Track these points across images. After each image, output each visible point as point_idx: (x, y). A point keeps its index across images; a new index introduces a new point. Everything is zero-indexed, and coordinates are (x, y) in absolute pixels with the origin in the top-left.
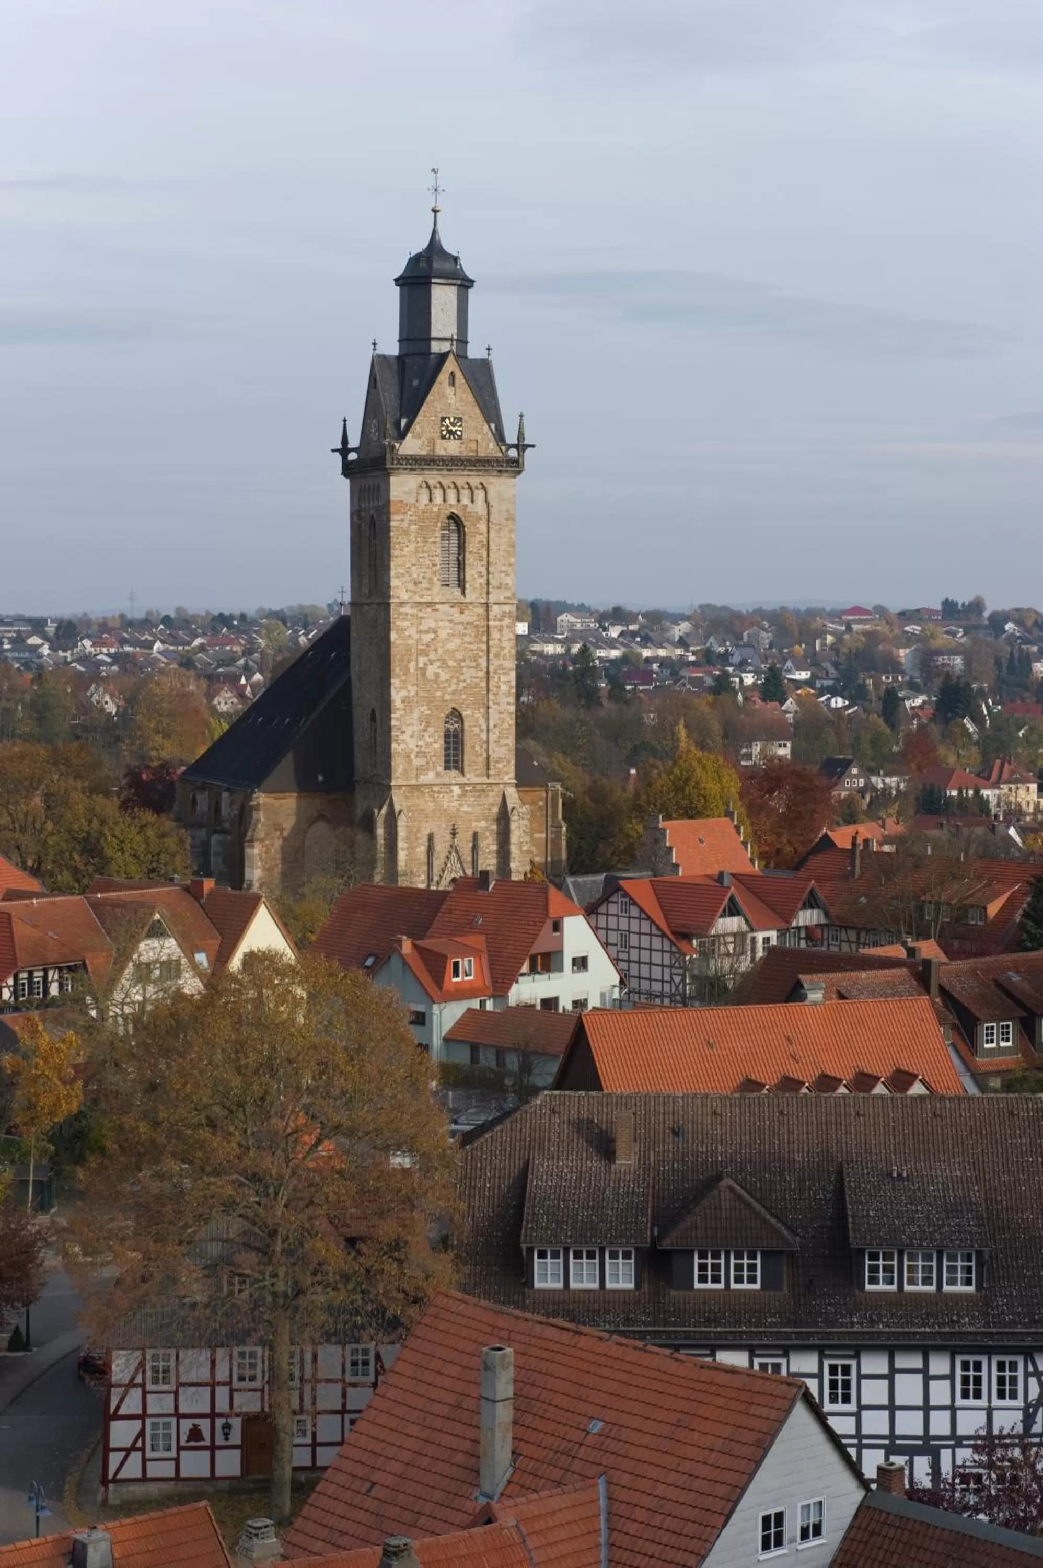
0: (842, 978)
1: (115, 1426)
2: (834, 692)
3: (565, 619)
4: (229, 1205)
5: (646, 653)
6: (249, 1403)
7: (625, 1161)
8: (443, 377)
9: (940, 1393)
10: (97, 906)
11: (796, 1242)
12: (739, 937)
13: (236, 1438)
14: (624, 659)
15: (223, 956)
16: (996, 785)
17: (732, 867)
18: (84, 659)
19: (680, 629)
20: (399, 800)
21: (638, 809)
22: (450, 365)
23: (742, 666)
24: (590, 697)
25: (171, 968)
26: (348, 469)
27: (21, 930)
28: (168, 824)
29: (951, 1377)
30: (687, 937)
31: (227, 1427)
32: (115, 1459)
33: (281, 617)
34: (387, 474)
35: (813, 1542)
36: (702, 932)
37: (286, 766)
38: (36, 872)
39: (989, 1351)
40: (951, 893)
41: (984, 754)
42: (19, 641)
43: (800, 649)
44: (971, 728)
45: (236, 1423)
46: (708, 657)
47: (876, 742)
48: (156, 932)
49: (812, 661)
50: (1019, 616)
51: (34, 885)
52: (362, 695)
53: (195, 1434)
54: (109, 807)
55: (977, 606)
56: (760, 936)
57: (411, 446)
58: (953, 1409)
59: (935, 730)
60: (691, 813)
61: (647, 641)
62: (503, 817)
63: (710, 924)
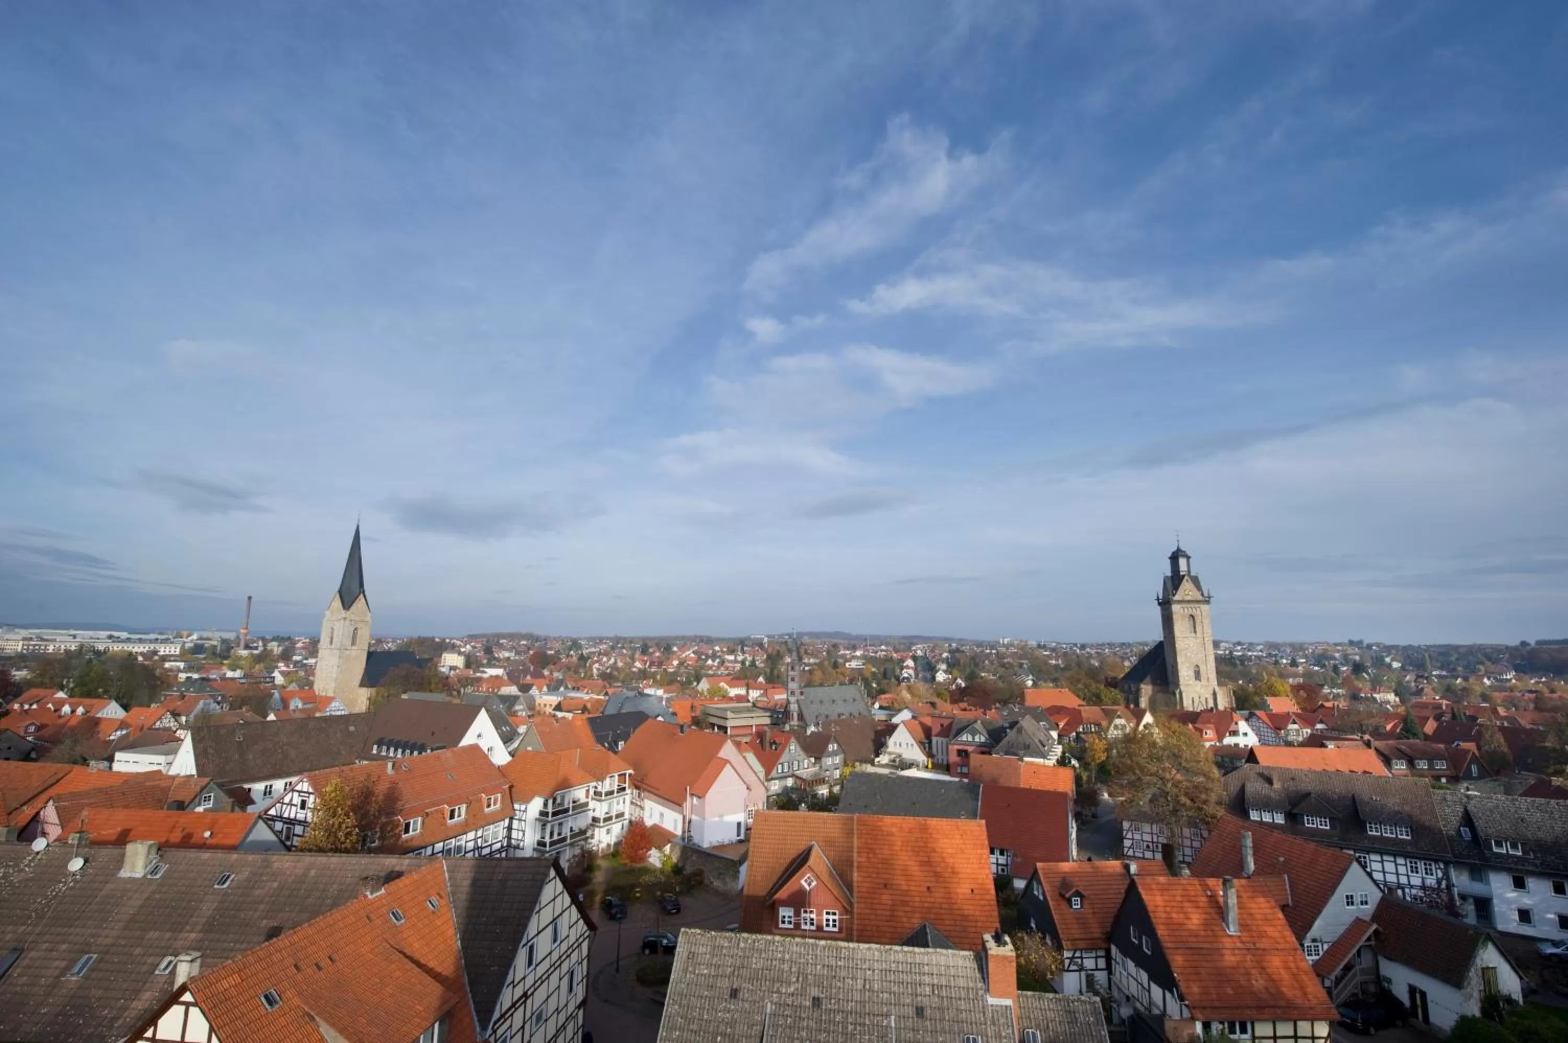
0: (1340, 743)
1: (1125, 841)
2: (1315, 665)
3: (1222, 644)
4: (1155, 784)
5: (1250, 653)
6: (1163, 840)
7: (1277, 785)
8: (1185, 580)
9: (1402, 870)
10: (1103, 710)
11: (1341, 816)
12: (1297, 731)
13: (1160, 849)
14: (1243, 655)
15: (1138, 724)
16: (1379, 693)
17: (1291, 711)
18: (1088, 653)
19: (1259, 648)
20: (1182, 688)
21: (1256, 693)
22: (1186, 578)
23: (1282, 657)
24: (1235, 665)
25: (1124, 727)
26: (1160, 604)
27: (1083, 714)
28: (1117, 692)
29: (1406, 865)
30: (1280, 729)
31: (1157, 847)
32: (1126, 850)
33: (1140, 644)
34: (1171, 605)
35: (1364, 907)
36: (1285, 728)
37: (1148, 679)
38: (1084, 699)
39: (1420, 859)
40: (1374, 722)
41: (1372, 685)
42: (1071, 648)
43: (1301, 653)
44: (1366, 676)
45: (1160, 846)
46: (1270, 655)
47: (1332, 679)
48: (1119, 717)
49: (1306, 657)
50: (1378, 645)
51: (1084, 703)
52: (1169, 661)
53: (1148, 846)
54: (1102, 687)
55: (1361, 642)
56: (1305, 731)
57: (1177, 598)
58: (1408, 876)
59: (1353, 677)
60: (1274, 695)
61: (1249, 650)
62: (1215, 694)
63: (1287, 725)
